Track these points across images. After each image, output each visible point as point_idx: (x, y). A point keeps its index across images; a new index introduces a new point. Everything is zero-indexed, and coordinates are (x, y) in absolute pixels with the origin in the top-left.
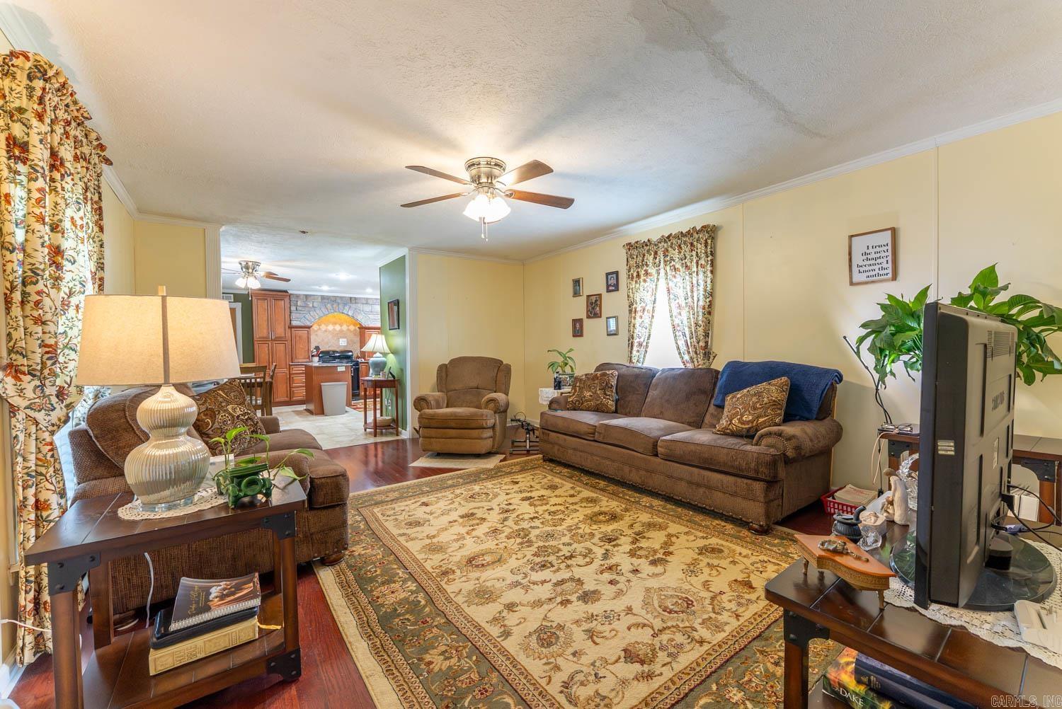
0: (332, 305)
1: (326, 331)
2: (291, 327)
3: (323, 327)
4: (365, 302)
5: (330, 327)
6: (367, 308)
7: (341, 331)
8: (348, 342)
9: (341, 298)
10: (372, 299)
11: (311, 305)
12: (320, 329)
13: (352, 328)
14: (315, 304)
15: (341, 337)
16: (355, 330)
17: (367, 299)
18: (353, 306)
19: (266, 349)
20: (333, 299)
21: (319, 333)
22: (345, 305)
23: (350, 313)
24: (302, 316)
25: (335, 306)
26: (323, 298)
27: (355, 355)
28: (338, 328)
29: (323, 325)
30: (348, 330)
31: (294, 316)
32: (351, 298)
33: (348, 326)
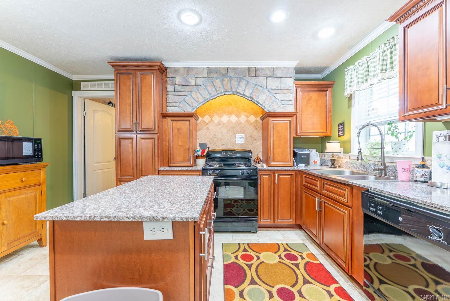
0: (222, 81)
1: (219, 124)
2: (165, 115)
3: (216, 119)
4: (269, 73)
5: (225, 119)
6: (273, 83)
7: (238, 123)
8: (246, 139)
9: (235, 69)
10: (280, 68)
11: (193, 83)
12: (212, 121)
13: (252, 119)
14: (199, 81)
15: (238, 132)
16: (256, 121)
17: (273, 69)
18: (253, 81)
19: (130, 145)
20: (223, 71)
21: (211, 126)
22: (240, 79)
23: (248, 93)
24: (180, 99)
25: (225, 82)
26: (210, 70)
27: (254, 157)
28: (234, 118)
29: (216, 116)
30: (247, 121)
31: (171, 98)
32: (249, 69)
33: (247, 117)
